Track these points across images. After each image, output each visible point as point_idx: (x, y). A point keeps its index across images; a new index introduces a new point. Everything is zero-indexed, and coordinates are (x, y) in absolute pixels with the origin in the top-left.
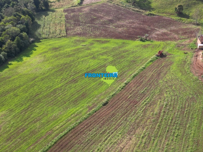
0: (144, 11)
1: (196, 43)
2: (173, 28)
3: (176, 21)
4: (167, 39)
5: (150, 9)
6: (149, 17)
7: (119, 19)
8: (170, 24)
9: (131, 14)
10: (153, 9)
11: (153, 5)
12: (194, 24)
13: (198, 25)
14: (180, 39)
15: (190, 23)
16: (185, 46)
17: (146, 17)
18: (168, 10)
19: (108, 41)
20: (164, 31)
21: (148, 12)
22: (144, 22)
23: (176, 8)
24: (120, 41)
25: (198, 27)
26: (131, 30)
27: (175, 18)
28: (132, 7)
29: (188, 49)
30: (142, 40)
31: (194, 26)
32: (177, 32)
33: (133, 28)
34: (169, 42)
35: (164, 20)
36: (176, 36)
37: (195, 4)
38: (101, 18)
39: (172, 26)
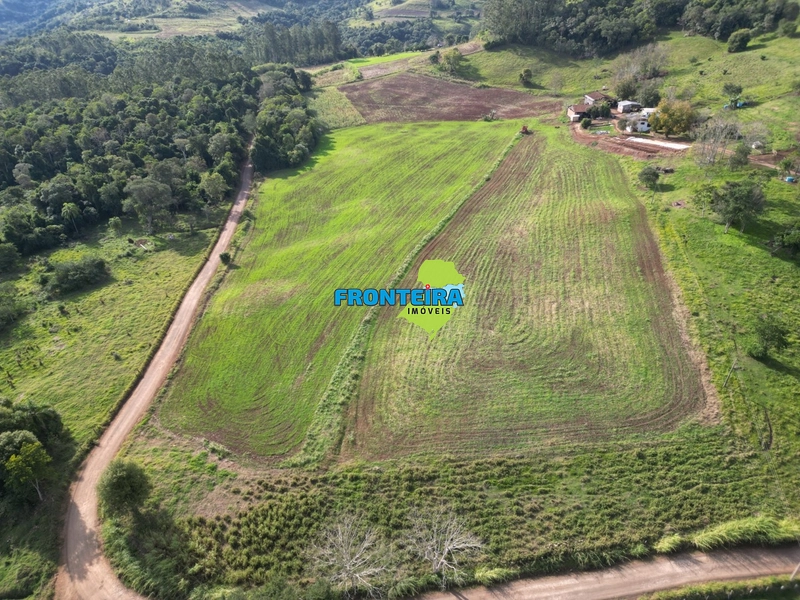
0: (472, 82)
1: (565, 116)
2: (523, 103)
3: (524, 94)
4: (522, 116)
5: (479, 78)
6: (482, 90)
7: (437, 96)
8: (517, 98)
9: (452, 87)
10: (484, 79)
11: (483, 72)
12: (552, 96)
13: (557, 96)
14: (539, 114)
15: (546, 95)
16: (552, 120)
17: (478, 91)
18: (509, 80)
19: (438, 125)
20: (513, 107)
21: (478, 84)
22: (478, 98)
23: (521, 75)
24: (456, 124)
25: (559, 99)
26: (463, 109)
27: (522, 89)
28: (451, 79)
29: (559, 123)
30: (486, 120)
31: (552, 99)
32: (532, 107)
33: (465, 106)
34: (527, 119)
35: (507, 93)
36: (532, 111)
37: (546, 68)
38: (408, 95)
39: (521, 100)
